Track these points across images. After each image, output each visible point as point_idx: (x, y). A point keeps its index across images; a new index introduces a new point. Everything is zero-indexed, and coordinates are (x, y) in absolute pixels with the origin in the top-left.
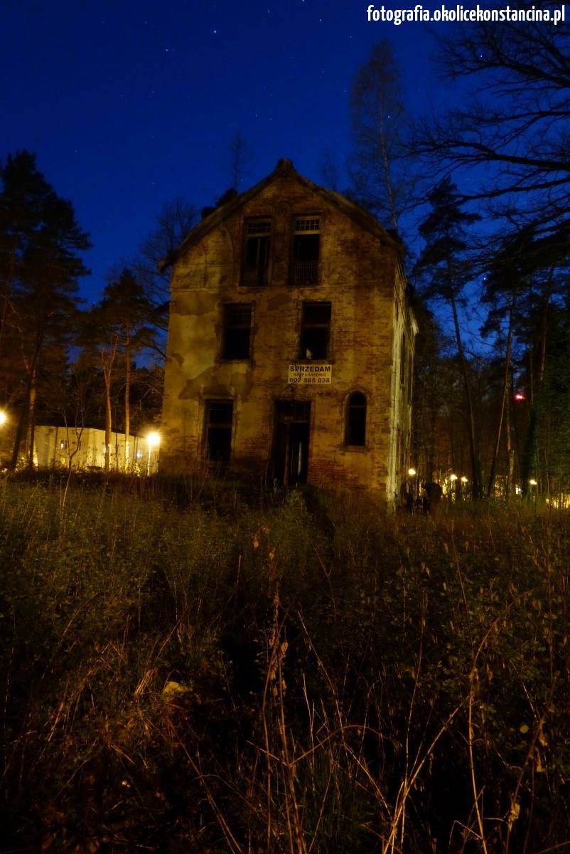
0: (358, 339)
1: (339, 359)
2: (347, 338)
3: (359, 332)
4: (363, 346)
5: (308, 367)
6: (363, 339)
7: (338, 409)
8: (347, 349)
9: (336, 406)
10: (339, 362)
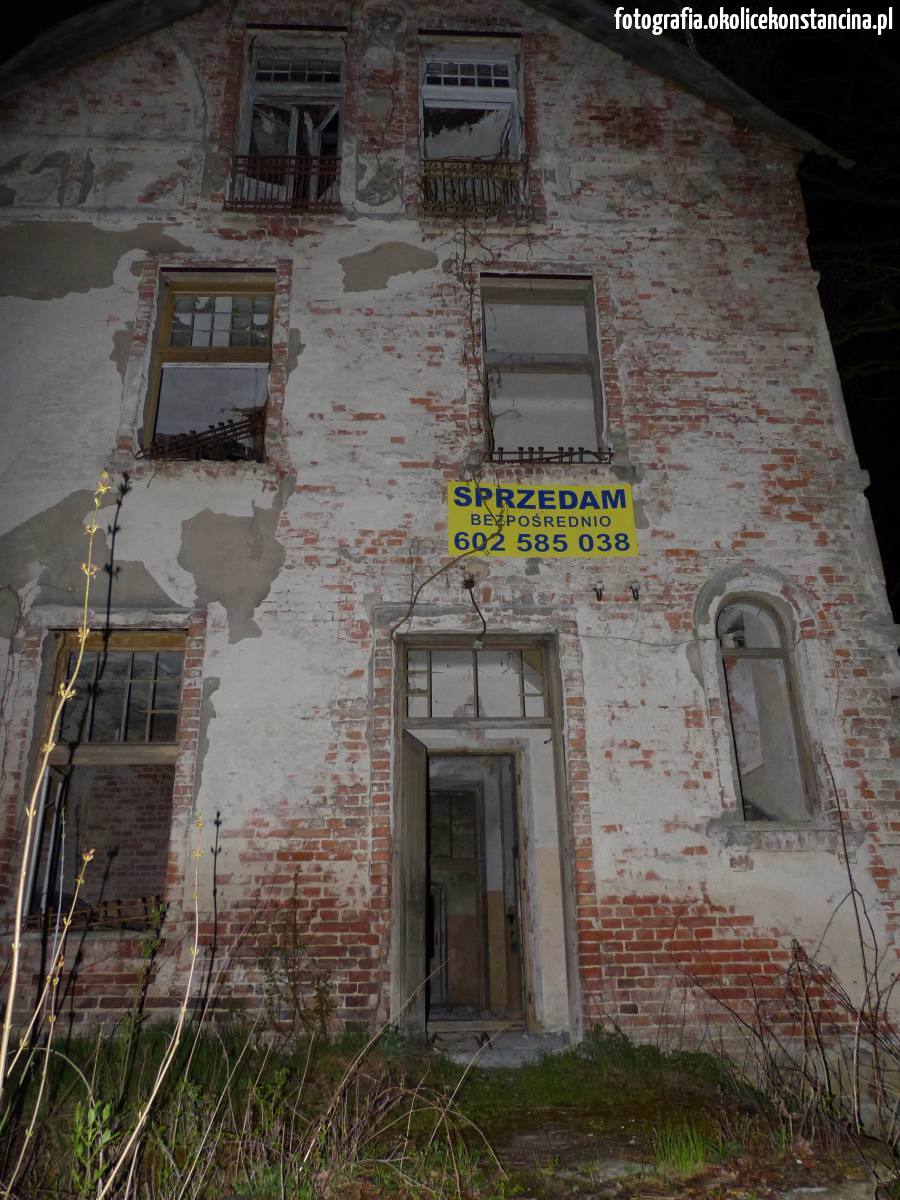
0: (715, 397)
1: (654, 466)
2: (673, 393)
3: (714, 374)
4: (737, 421)
5: (530, 494)
6: (736, 398)
7: (681, 658)
8: (679, 430)
9: (674, 646)
10: (653, 475)
